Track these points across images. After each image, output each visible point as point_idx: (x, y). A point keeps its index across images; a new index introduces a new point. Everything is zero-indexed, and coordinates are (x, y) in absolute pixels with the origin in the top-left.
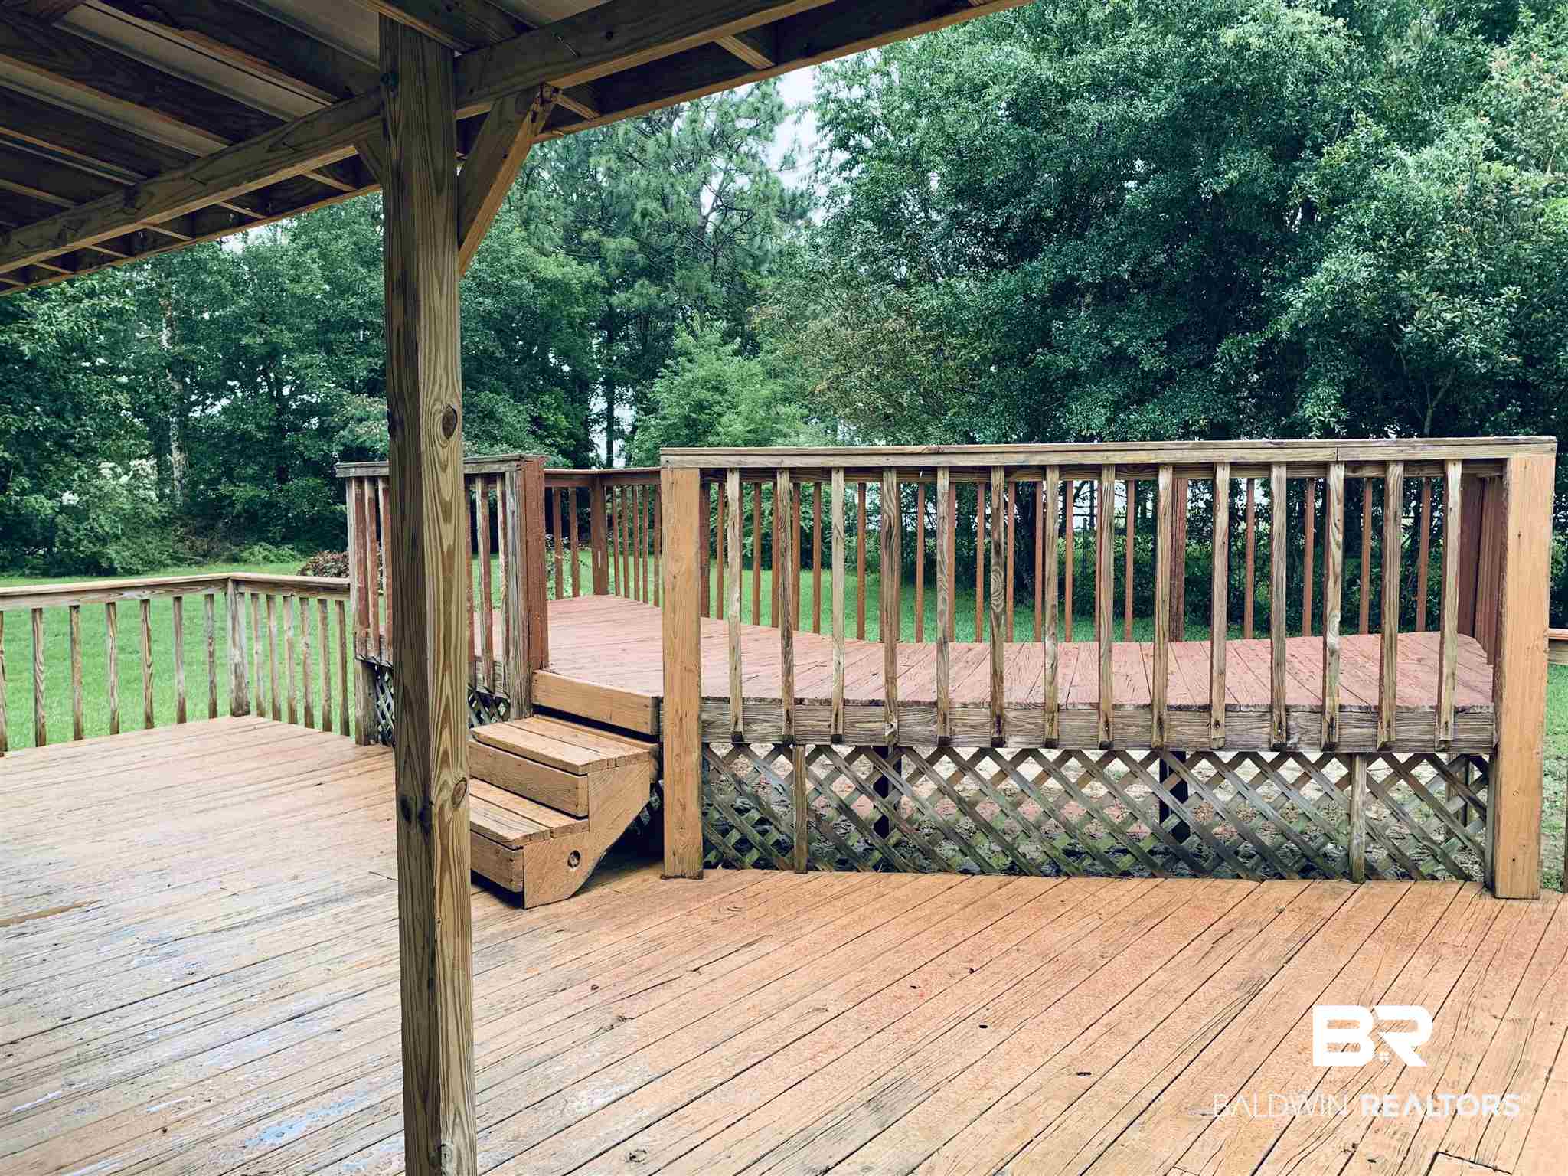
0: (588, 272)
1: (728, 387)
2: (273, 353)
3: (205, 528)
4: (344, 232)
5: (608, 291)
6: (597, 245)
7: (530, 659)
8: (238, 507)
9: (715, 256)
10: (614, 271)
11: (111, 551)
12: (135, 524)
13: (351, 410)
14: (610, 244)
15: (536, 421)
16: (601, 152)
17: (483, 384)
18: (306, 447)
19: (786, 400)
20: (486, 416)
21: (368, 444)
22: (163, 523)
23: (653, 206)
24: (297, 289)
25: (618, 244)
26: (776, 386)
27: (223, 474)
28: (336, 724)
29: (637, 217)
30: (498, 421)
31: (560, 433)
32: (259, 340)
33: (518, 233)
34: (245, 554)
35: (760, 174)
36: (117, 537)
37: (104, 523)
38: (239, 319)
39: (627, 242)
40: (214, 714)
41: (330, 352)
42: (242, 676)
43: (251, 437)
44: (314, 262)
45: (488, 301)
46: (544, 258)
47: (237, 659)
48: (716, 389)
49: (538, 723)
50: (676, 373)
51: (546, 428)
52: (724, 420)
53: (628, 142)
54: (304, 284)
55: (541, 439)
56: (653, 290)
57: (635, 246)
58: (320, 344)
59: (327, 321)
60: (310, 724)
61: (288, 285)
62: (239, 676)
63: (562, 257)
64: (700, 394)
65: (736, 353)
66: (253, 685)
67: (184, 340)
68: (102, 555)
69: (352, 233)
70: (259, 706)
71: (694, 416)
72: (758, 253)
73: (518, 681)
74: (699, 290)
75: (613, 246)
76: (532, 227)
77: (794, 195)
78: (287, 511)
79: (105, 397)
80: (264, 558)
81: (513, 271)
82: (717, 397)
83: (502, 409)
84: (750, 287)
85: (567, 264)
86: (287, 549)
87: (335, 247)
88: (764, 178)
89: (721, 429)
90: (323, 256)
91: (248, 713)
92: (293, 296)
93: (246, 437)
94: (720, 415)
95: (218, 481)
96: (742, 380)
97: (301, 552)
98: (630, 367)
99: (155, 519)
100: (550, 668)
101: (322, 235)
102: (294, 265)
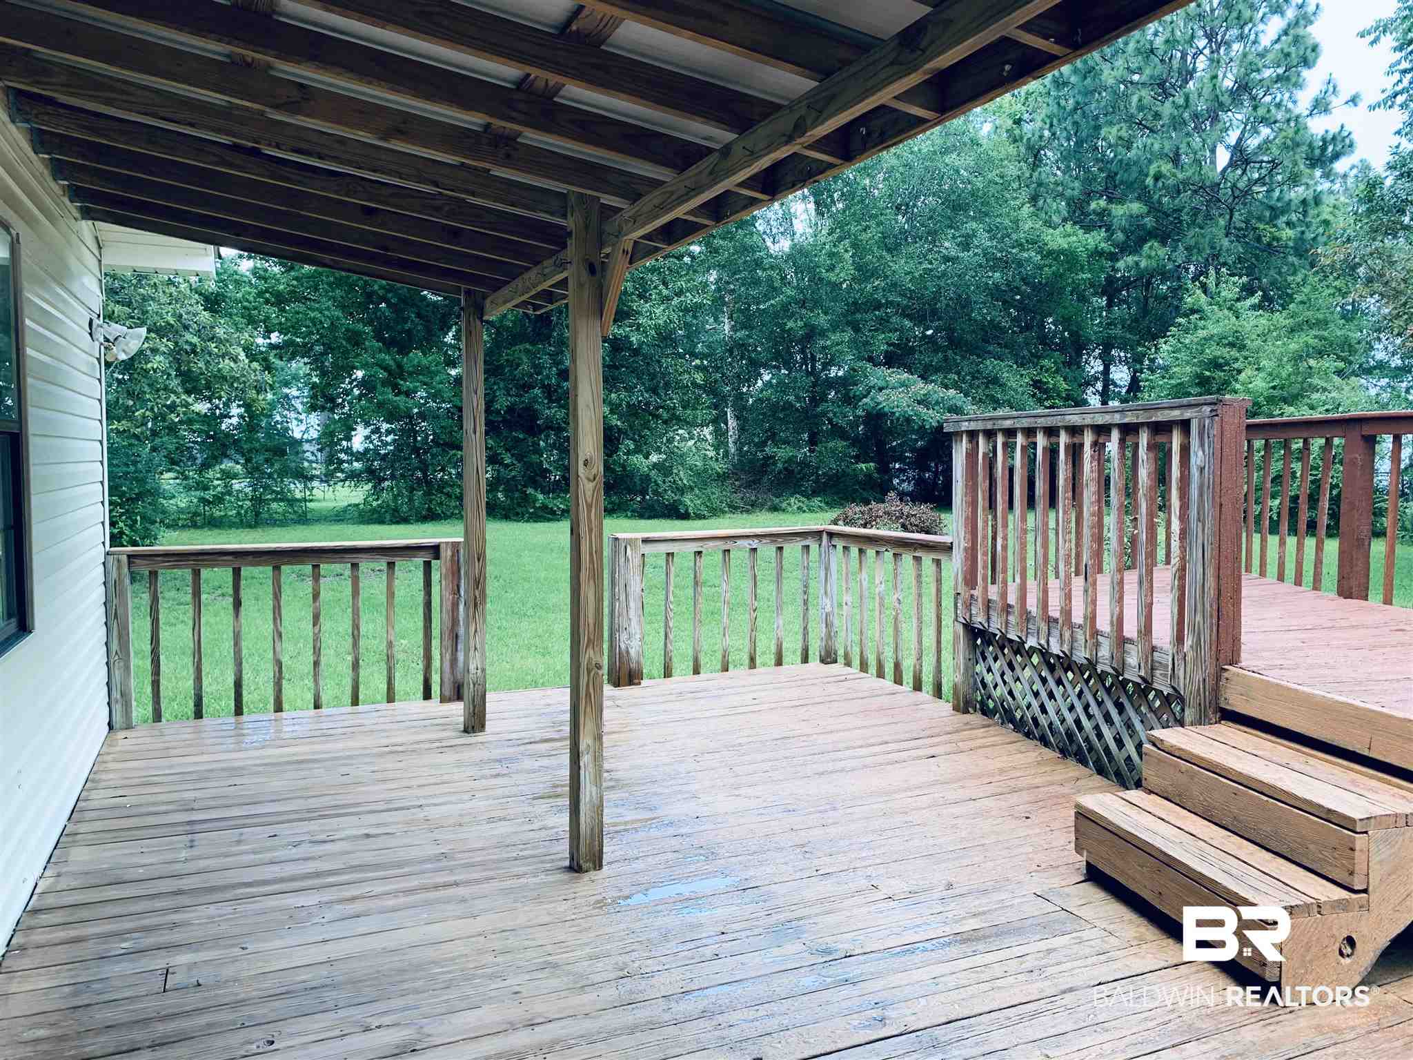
0: (1095, 239)
1: (1248, 342)
2: (812, 333)
3: (754, 482)
4: (873, 223)
5: (1113, 257)
6: (1102, 213)
7: (1218, 651)
8: (780, 465)
9: (1231, 211)
10: (1120, 236)
11: (687, 499)
12: (703, 478)
13: (873, 381)
14: (1118, 210)
15: (1037, 384)
16: (1111, 124)
17: (989, 352)
18: (835, 414)
19: (1320, 354)
20: (989, 382)
21: (886, 409)
22: (722, 478)
23: (1166, 167)
24: (832, 277)
25: (1127, 210)
26: (1308, 338)
27: (768, 438)
28: (928, 685)
29: (1149, 181)
30: (1001, 385)
31: (1058, 395)
32: (800, 323)
33: (1027, 209)
34: (784, 505)
35: (1288, 121)
36: (692, 488)
37: (684, 477)
38: (785, 307)
39: (1136, 207)
40: (805, 660)
41: (857, 330)
42: (832, 625)
43: (792, 406)
44: (846, 251)
45: (997, 275)
46: (1051, 231)
47: (828, 609)
48: (1232, 345)
49: (1227, 730)
50: (1187, 331)
51: (1046, 391)
52: (1242, 377)
53: (1141, 108)
54: (837, 271)
55: (1040, 402)
56: (1162, 252)
57: (1145, 209)
58: (848, 323)
59: (855, 303)
60: (898, 680)
61: (824, 274)
62: (828, 625)
63: (1068, 226)
64: (1212, 351)
65: (1254, 307)
66: (842, 634)
67: (744, 327)
68: (681, 502)
69: (879, 224)
70: (846, 656)
71: (1208, 373)
72: (1279, 205)
73: (1198, 677)
74: (1213, 248)
75: (1121, 212)
76: (1041, 203)
77: (1324, 140)
78: (818, 468)
79: (687, 376)
80: (799, 508)
81: (1021, 245)
82: (1234, 353)
83: (1005, 375)
84: (1265, 240)
85: (1075, 234)
86: (816, 501)
87: (864, 236)
88: (1292, 124)
89: (1238, 386)
90: (854, 245)
91: (835, 661)
92: (829, 282)
93: (788, 406)
94: (1239, 372)
95: (764, 444)
96: (1264, 336)
97: (827, 503)
98: (1130, 329)
99: (718, 473)
100: (1243, 664)
101: (853, 228)
102: (831, 255)
